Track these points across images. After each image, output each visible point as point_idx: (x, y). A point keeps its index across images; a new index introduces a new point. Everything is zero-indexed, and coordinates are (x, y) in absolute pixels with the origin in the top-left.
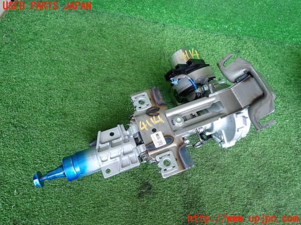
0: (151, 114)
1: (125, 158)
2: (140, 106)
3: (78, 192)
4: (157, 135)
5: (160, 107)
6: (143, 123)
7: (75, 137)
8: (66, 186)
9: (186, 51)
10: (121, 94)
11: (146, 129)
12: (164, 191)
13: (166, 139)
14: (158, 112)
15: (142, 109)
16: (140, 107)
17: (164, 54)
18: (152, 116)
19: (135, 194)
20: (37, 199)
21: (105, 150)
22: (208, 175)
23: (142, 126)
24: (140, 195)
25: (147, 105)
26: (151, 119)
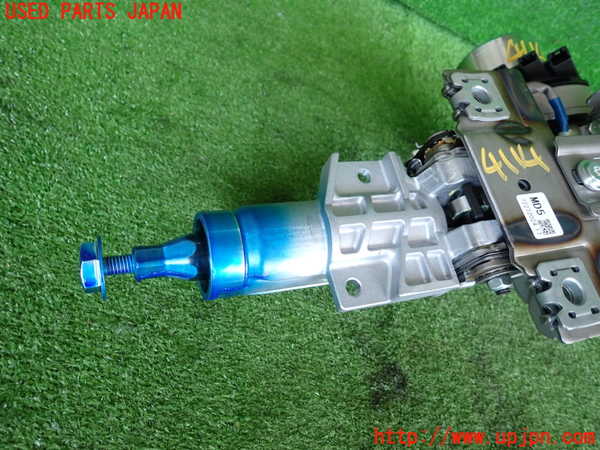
0: (509, 136)
1: (413, 257)
2: (478, 105)
3: (192, 353)
4: (534, 200)
5: (531, 126)
6: (490, 155)
7: (191, 189)
8: (152, 326)
9: (522, 42)
10: (318, 120)
11: (501, 173)
12: (441, 400)
13: (559, 219)
14: (530, 138)
15: (484, 115)
16: (479, 110)
17: (410, 68)
18: (514, 144)
19: (363, 392)
20: (46, 351)
21: (353, 214)
22: (540, 374)
23: (489, 163)
24: (377, 400)
25: (498, 111)
26: (512, 150)
